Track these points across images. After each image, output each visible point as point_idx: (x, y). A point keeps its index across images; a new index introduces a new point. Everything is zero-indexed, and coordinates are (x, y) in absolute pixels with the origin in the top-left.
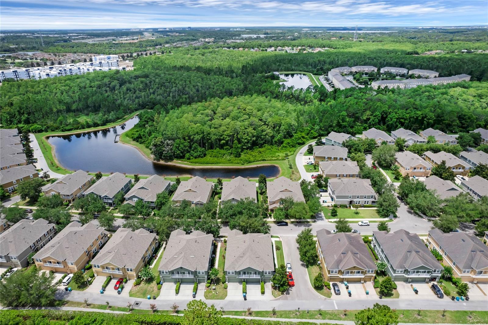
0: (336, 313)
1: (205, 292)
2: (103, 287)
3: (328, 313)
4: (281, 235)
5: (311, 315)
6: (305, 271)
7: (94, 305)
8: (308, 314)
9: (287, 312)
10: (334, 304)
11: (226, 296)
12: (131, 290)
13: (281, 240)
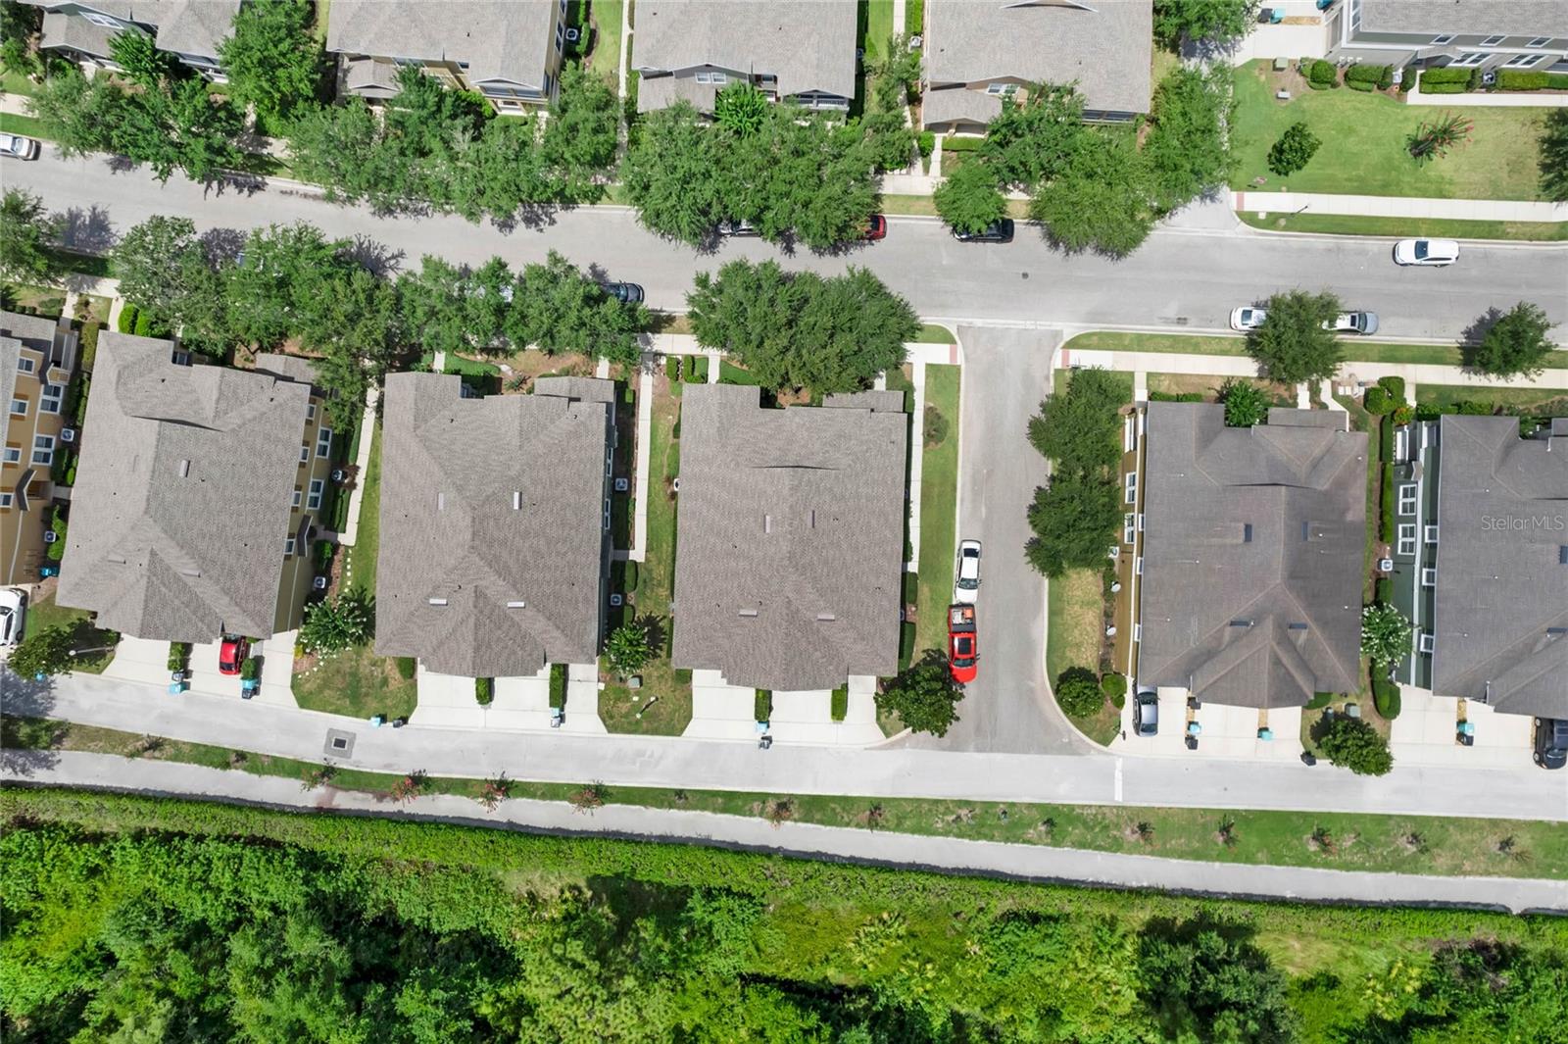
0: (1111, 817)
1: (601, 695)
2: (172, 666)
3: (1079, 817)
4: (964, 321)
5: (1014, 825)
6: (1038, 588)
7: (175, 744)
8: (1004, 821)
9: (926, 806)
10: (1113, 776)
11: (689, 717)
12: (294, 676)
13: (960, 361)
